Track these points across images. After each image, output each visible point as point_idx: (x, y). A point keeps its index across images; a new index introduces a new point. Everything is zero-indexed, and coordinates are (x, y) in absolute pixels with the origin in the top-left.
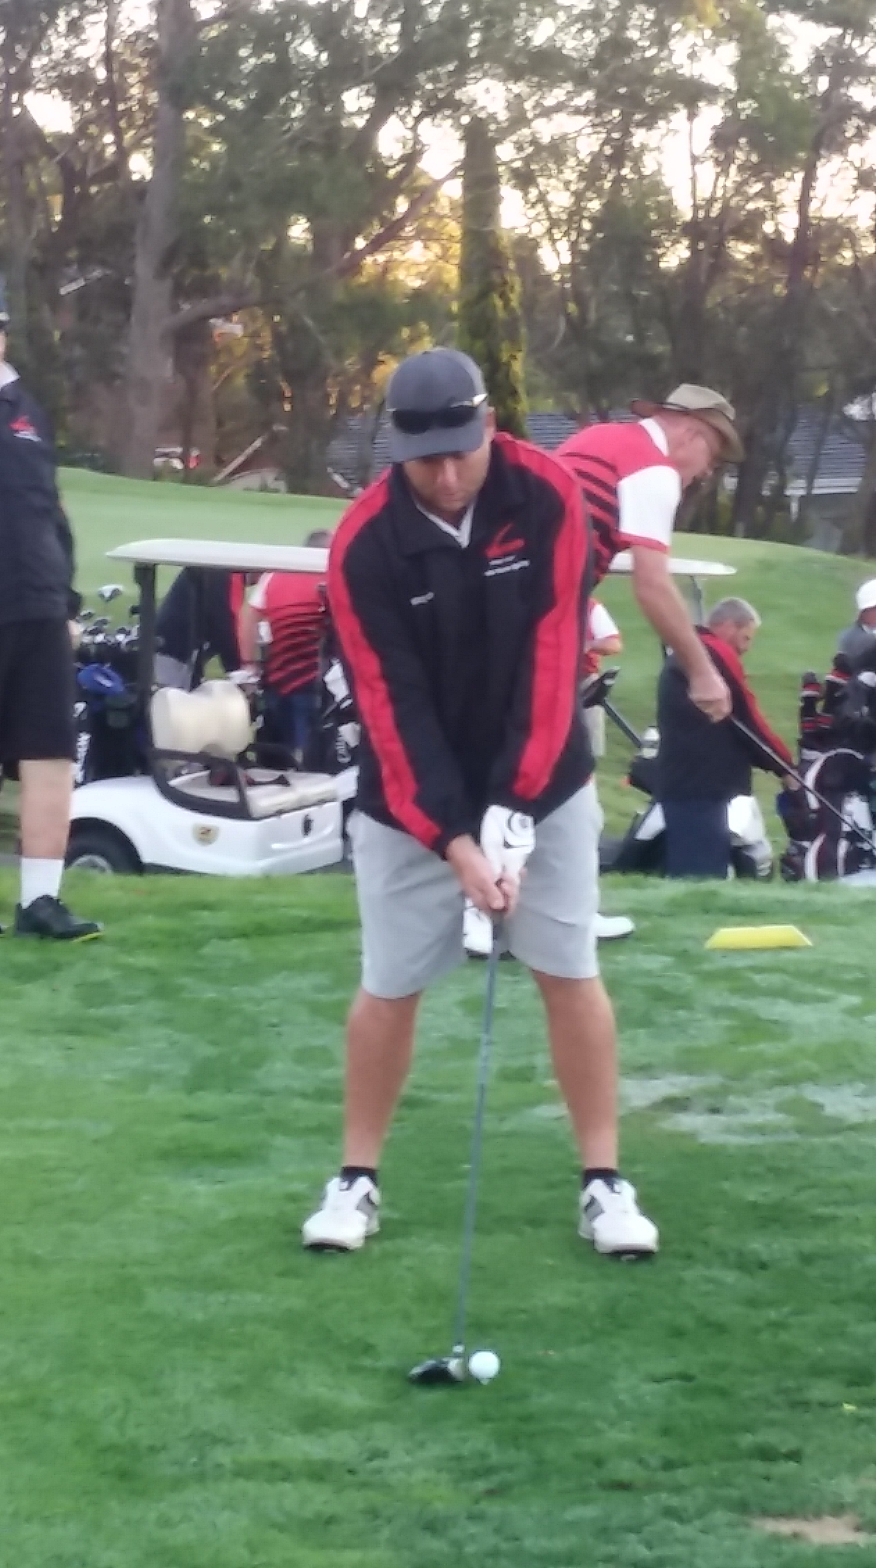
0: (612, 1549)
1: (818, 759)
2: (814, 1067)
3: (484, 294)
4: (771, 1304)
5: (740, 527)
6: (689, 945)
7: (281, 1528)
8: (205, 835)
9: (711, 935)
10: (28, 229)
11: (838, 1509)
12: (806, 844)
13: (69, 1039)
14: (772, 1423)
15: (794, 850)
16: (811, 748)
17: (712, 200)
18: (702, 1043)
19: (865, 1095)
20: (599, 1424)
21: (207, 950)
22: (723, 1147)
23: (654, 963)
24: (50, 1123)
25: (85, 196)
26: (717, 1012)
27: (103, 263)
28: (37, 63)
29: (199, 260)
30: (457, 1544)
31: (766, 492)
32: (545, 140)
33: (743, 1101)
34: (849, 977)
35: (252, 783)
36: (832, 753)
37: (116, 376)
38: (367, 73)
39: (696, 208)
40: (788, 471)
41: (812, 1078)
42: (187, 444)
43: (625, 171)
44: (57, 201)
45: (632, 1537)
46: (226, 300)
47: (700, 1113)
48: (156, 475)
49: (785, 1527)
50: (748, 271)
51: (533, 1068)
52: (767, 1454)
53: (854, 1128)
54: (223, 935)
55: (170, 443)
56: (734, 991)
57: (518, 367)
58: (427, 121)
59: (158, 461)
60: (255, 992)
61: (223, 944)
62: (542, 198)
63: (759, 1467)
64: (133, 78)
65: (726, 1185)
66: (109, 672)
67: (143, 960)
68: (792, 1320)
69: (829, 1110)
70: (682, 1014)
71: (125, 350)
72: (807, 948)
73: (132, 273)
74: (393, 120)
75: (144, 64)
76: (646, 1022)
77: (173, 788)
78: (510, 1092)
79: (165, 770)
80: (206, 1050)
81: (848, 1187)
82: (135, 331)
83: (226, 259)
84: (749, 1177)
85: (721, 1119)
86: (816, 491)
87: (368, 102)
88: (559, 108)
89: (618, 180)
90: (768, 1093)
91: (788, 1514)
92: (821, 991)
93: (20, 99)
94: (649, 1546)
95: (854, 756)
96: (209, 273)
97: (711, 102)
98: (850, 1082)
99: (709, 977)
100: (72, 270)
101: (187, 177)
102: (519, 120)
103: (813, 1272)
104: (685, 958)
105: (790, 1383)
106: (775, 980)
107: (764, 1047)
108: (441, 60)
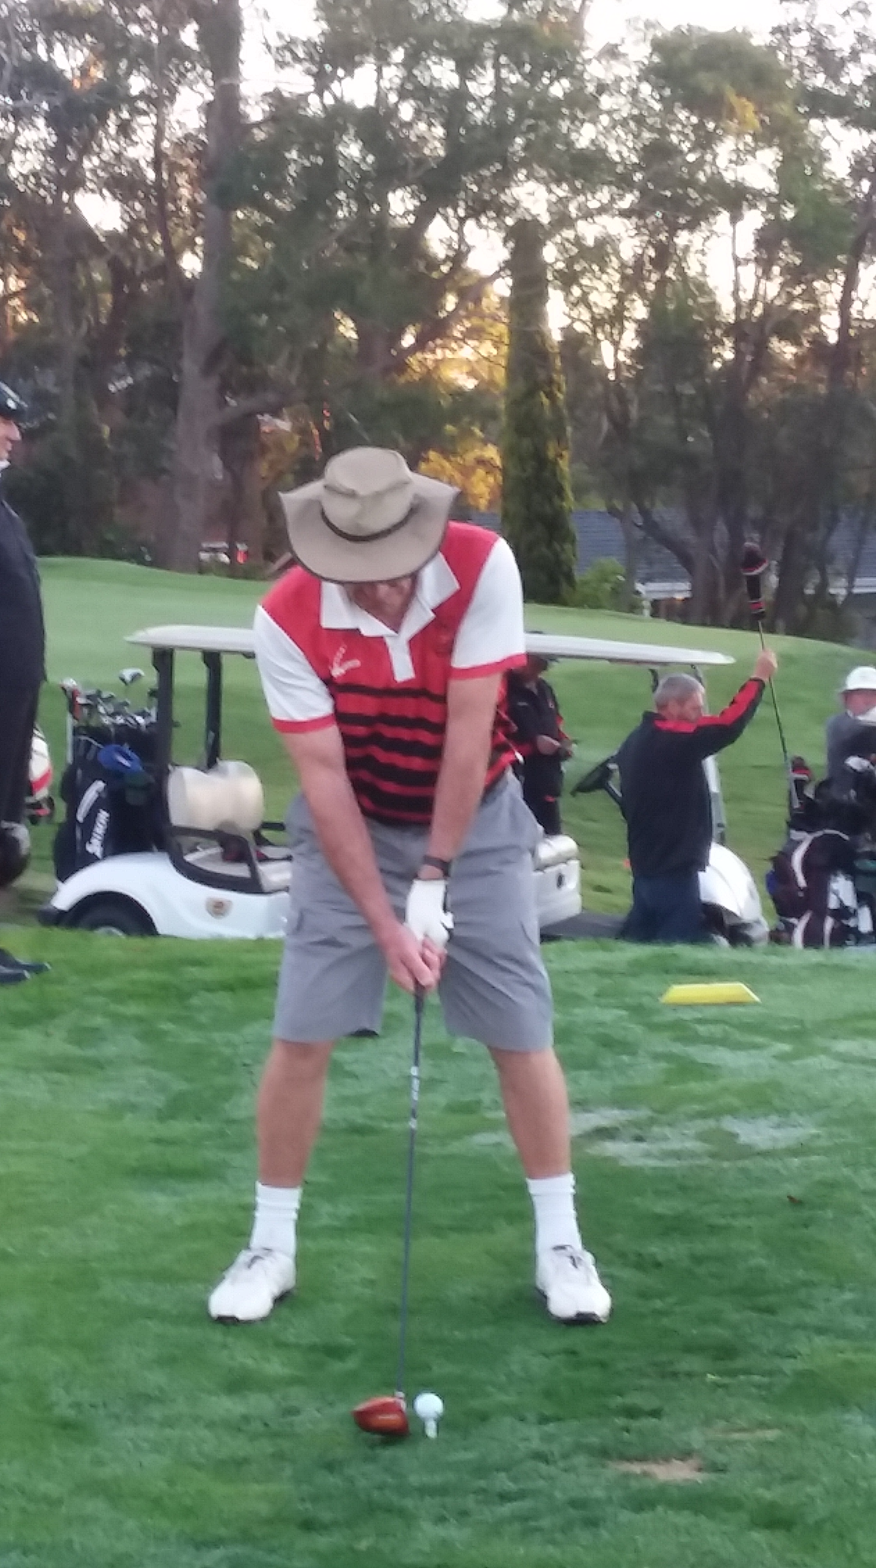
0: (482, 1483)
1: (805, 840)
2: (736, 1102)
3: (531, 393)
4: (661, 1295)
5: (781, 624)
6: (645, 1000)
7: (198, 1467)
8: (218, 909)
9: (665, 991)
10: (78, 325)
11: (685, 1455)
12: (793, 920)
13: (56, 1076)
14: (640, 1389)
15: (782, 926)
16: (799, 829)
17: (753, 303)
18: (638, 1082)
19: (778, 1126)
20: (490, 1389)
21: (195, 1001)
22: (641, 1169)
23: (608, 1015)
24: (30, 1145)
25: (135, 295)
26: (657, 1057)
27: (153, 361)
28: (89, 163)
29: (245, 358)
30: (351, 1480)
31: (810, 591)
32: (590, 242)
33: (667, 1131)
34: (785, 1027)
35: (264, 859)
36: (819, 834)
37: (163, 471)
38: (411, 175)
39: (738, 308)
40: (829, 570)
41: (733, 1112)
42: (232, 540)
43: (670, 273)
44: (108, 299)
45: (503, 1475)
46: (271, 397)
47: (625, 1141)
48: (202, 569)
49: (636, 1468)
50: (791, 371)
51: (479, 1102)
52: (632, 1413)
53: (765, 1154)
54: (209, 988)
55: (217, 538)
56: (677, 1039)
57: (564, 465)
58: (470, 224)
59: (204, 556)
60: (235, 1037)
61: (209, 996)
62: (584, 300)
63: (620, 1421)
64: (182, 179)
65: (637, 1200)
66: (129, 753)
67: (133, 1009)
68: (677, 1309)
69: (743, 1139)
70: (625, 1058)
71: (173, 446)
72: (756, 1004)
73: (180, 371)
74: (438, 220)
75: (193, 165)
76: (591, 1064)
77: (188, 863)
78: (456, 1121)
79: (179, 846)
80: (179, 1086)
81: (746, 1201)
82: (181, 427)
83: (271, 359)
84: (659, 1194)
85: (643, 1146)
86: (856, 591)
87: (411, 204)
88: (603, 210)
89: (663, 282)
90: (689, 1124)
91: (642, 1459)
92: (759, 1040)
93: (71, 198)
94: (515, 1480)
95: (840, 837)
96: (256, 371)
97: (753, 206)
98: (766, 1115)
99: (654, 1028)
100: (120, 367)
101: (235, 276)
102: (562, 220)
103: (701, 1270)
104: (638, 1011)
105: (663, 1357)
106: (717, 1030)
107: (695, 1086)
108: (483, 162)
